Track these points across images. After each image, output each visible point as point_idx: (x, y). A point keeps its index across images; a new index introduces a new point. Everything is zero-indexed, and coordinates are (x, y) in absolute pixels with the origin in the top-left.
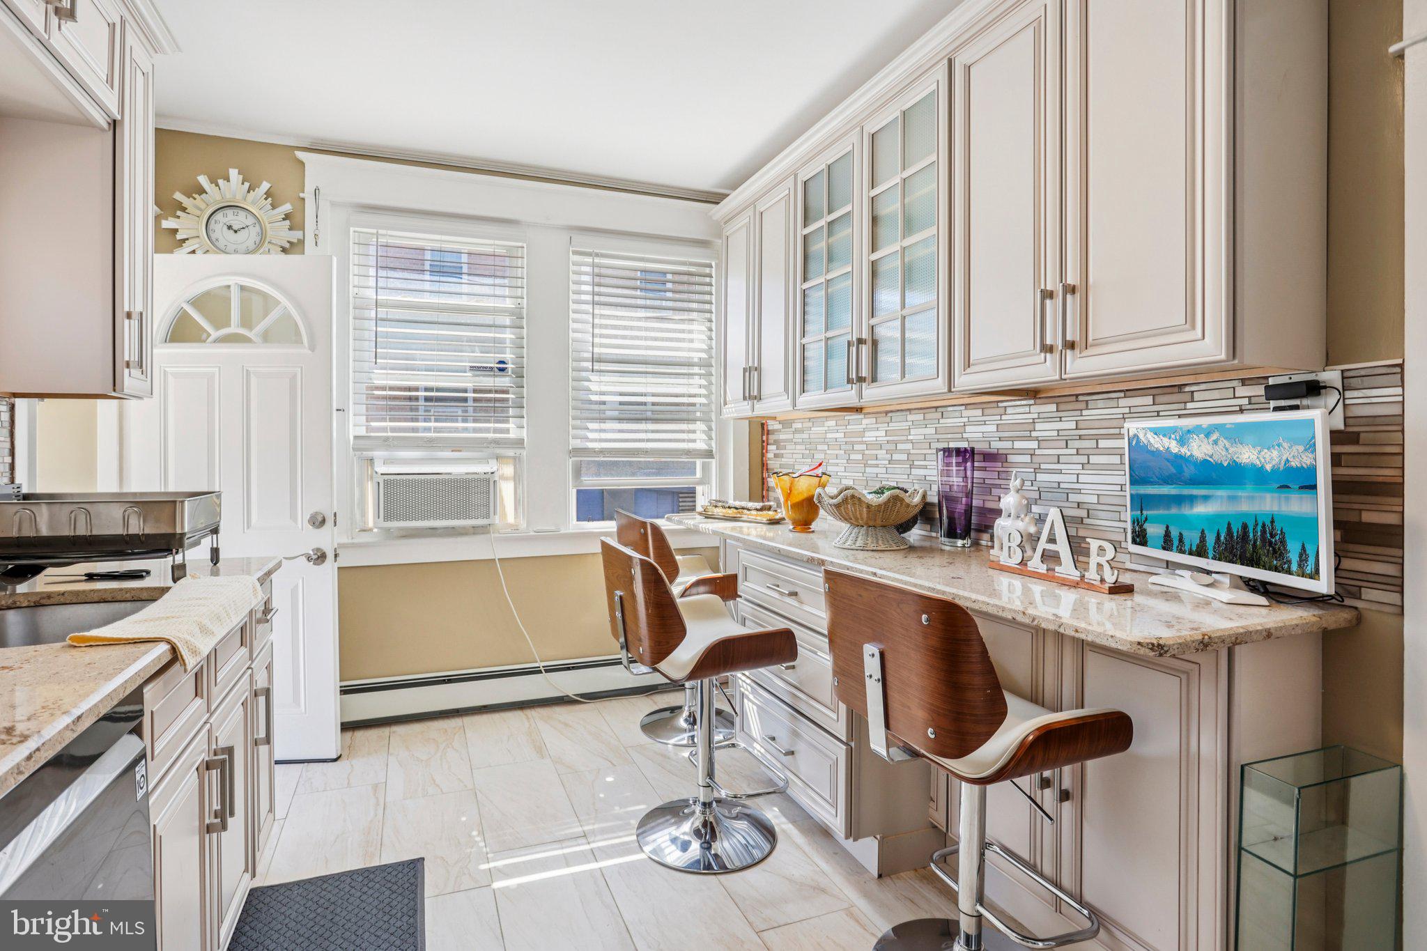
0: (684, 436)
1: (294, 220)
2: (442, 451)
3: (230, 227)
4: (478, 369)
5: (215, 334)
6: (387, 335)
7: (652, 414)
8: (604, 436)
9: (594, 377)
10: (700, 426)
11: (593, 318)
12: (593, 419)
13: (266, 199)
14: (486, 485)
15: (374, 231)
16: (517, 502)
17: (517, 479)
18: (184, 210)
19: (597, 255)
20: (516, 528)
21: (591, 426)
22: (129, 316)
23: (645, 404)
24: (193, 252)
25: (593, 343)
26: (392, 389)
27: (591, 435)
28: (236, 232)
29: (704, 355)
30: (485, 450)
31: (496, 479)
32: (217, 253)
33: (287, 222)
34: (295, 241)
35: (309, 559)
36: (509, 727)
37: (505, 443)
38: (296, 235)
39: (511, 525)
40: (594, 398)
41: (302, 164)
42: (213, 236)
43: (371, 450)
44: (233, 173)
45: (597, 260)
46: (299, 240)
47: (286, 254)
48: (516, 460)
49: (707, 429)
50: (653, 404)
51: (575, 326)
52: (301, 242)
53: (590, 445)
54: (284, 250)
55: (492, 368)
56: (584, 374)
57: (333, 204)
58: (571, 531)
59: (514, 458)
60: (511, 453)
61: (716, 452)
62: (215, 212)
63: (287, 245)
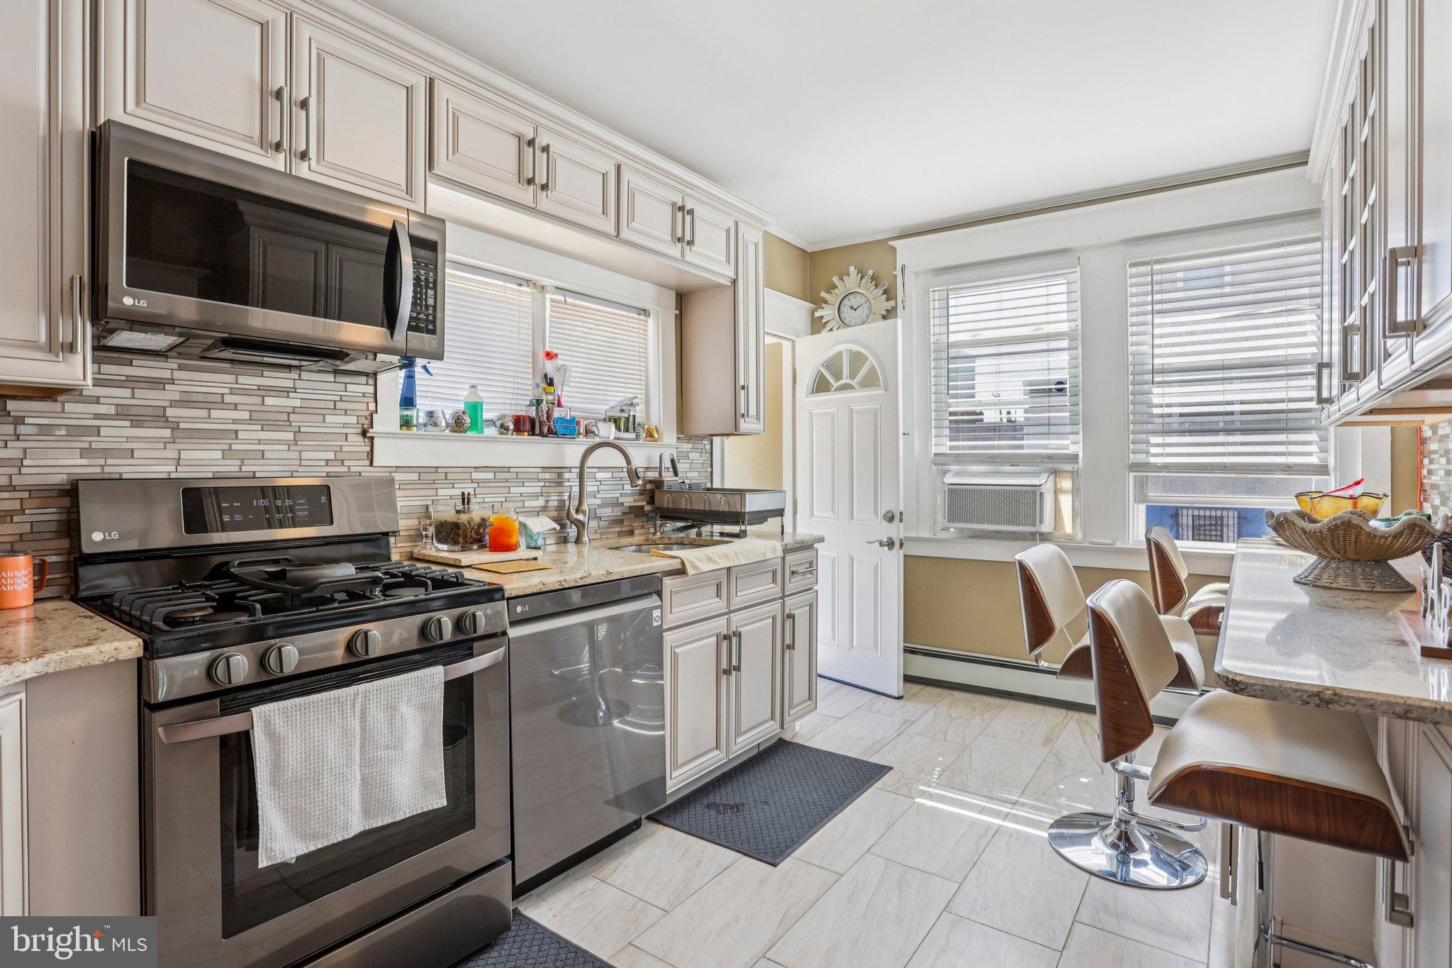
0: (1282, 449)
1: (889, 294)
2: (1002, 465)
3: (852, 308)
4: (1038, 391)
5: (835, 385)
6: (957, 370)
7: (1241, 424)
8: (1169, 450)
9: (1156, 390)
10: (1313, 436)
11: (1153, 328)
12: (1155, 433)
13: (871, 282)
14: (1032, 496)
15: (946, 288)
16: (1075, 515)
17: (1075, 492)
18: (826, 302)
19: (1158, 262)
20: (1070, 538)
21: (1154, 440)
22: (743, 388)
23: (1232, 413)
24: (831, 330)
25: (1153, 354)
26: (963, 414)
27: (1153, 450)
28: (855, 310)
29: (1314, 350)
30: (1039, 464)
31: (1043, 491)
32: (844, 328)
33: (885, 296)
34: (890, 308)
35: (881, 544)
36: (1041, 718)
37: (1058, 459)
38: (892, 303)
39: (1069, 536)
40: (1156, 411)
41: (894, 249)
42: (842, 316)
43: (949, 465)
44: (852, 268)
45: (1156, 267)
46: (892, 307)
47: (885, 319)
48: (1074, 475)
49: (1318, 439)
50: (1243, 413)
51: (1134, 339)
52: (895, 308)
53: (1153, 460)
54: (884, 317)
55: (1050, 390)
56: (1146, 387)
57: (917, 274)
58: (1130, 546)
59: (1072, 472)
60: (1068, 467)
61: (1335, 467)
62: (843, 299)
63: (885, 313)
